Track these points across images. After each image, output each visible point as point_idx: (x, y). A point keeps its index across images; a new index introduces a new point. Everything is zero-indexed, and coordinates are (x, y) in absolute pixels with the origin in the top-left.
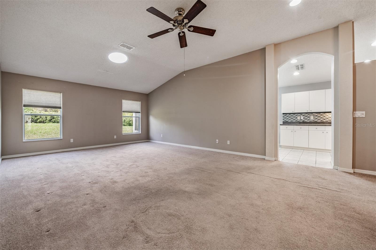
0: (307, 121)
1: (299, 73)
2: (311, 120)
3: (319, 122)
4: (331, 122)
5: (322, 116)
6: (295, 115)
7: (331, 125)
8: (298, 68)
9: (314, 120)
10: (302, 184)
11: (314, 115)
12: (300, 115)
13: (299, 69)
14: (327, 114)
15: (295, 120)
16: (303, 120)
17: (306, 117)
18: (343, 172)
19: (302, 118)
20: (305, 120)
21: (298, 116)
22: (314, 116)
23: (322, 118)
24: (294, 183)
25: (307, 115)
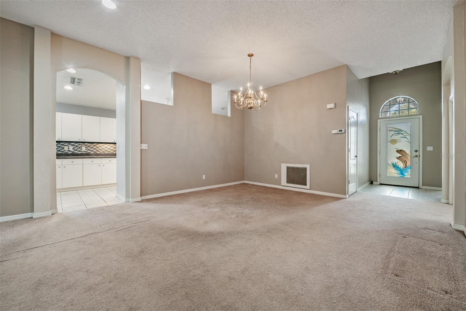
0: (77, 153)
1: (72, 89)
2: (83, 152)
3: (92, 154)
4: (116, 154)
5: (95, 147)
6: (61, 144)
7: (116, 157)
8: (73, 81)
9: (86, 152)
10: (116, 228)
11: (86, 145)
12: (68, 145)
13: (74, 83)
14: (101, 145)
15: (61, 152)
16: (71, 151)
17: (76, 147)
18: (136, 202)
19: (71, 148)
20: (75, 151)
21: (65, 146)
22: (86, 147)
23: (95, 149)
24: (108, 231)
25: (78, 145)
